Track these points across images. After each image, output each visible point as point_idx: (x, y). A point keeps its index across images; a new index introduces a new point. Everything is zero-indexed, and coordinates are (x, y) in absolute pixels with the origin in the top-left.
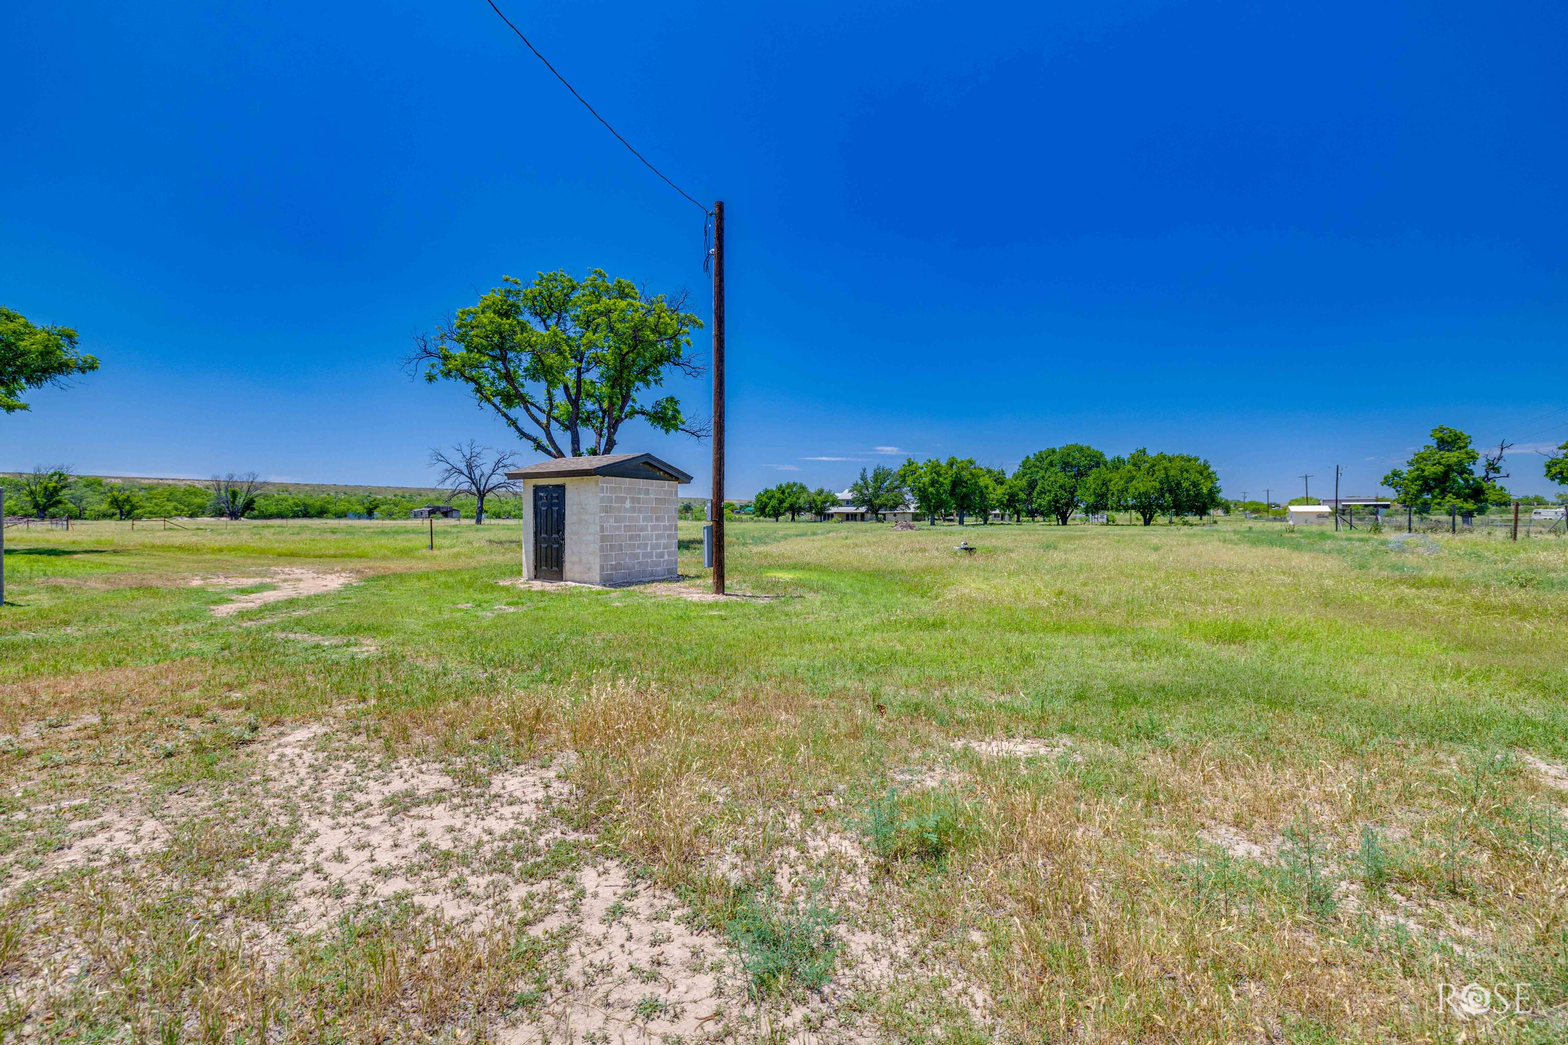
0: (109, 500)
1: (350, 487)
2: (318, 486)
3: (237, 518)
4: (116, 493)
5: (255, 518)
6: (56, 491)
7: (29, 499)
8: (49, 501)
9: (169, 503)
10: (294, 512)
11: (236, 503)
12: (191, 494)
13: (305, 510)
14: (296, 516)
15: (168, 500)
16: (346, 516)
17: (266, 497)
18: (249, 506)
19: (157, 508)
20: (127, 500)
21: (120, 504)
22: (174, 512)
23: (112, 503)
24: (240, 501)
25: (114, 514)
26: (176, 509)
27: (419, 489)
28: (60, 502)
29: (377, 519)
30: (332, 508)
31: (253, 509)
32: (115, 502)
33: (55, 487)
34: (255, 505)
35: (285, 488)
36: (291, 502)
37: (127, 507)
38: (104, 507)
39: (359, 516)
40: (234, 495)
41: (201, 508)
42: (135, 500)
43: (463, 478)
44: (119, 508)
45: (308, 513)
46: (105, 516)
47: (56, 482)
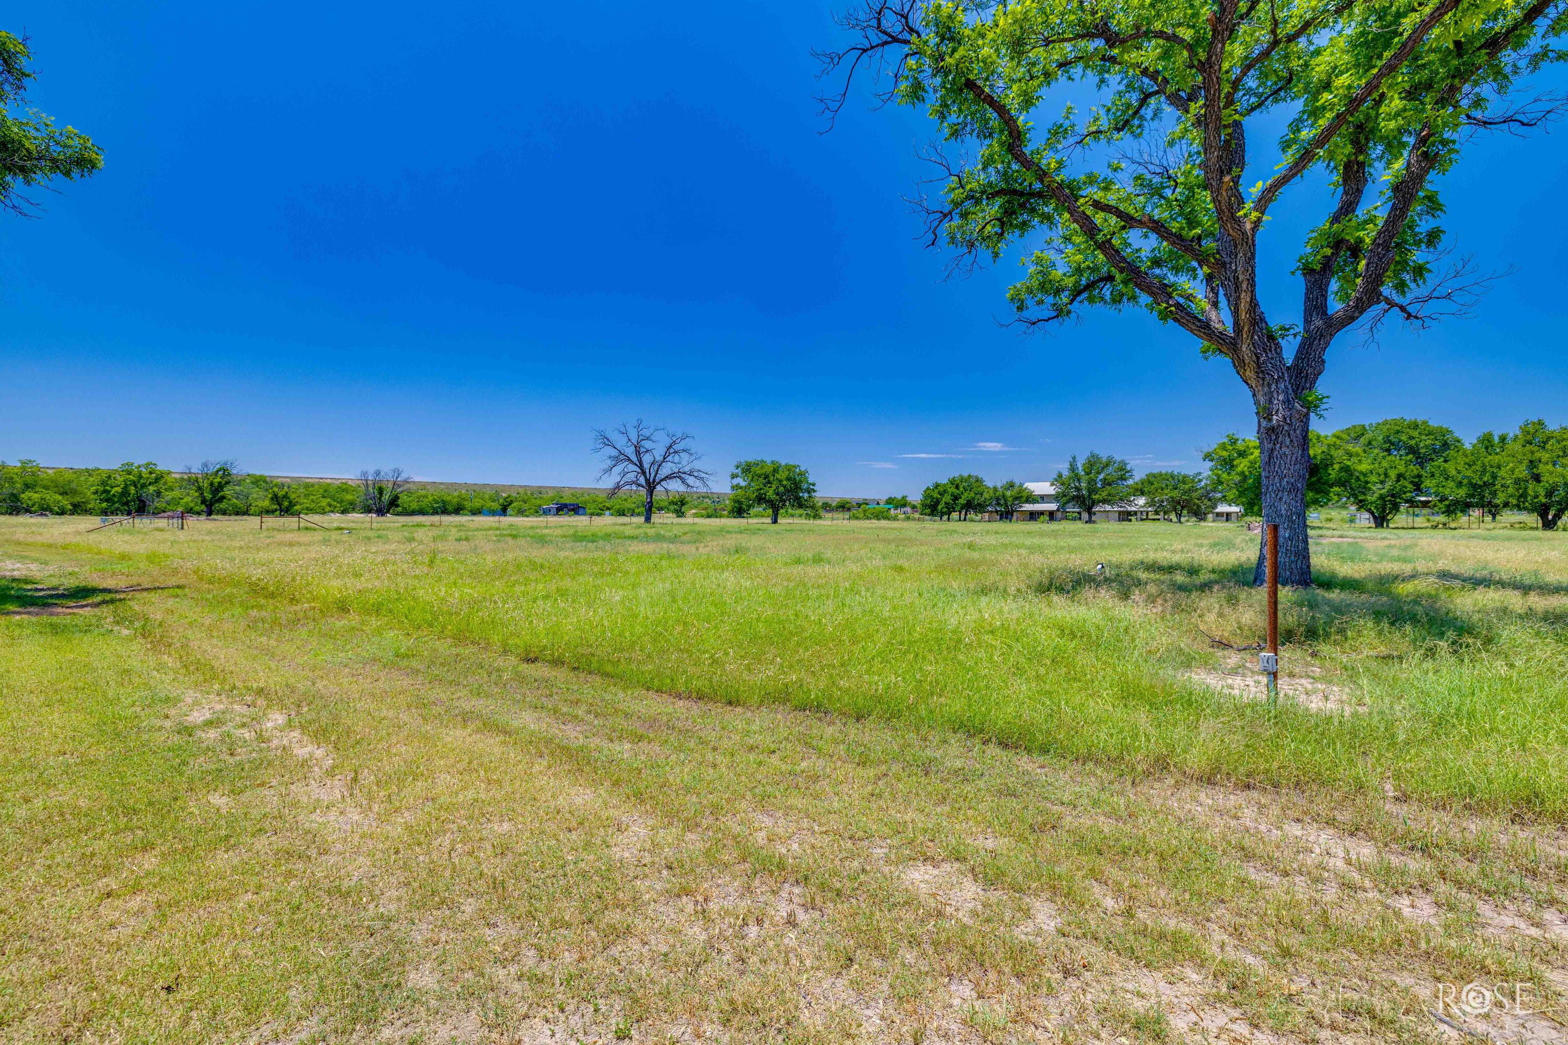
0: (270, 496)
1: (479, 485)
2: (452, 484)
3: (383, 515)
4: (276, 489)
5: (398, 514)
6: (221, 487)
7: (197, 494)
8: (214, 496)
9: (323, 500)
10: (434, 509)
11: (383, 499)
12: (343, 490)
13: (444, 506)
14: (435, 512)
15: (323, 497)
16: (480, 513)
17: (409, 492)
18: (394, 502)
19: (313, 505)
20: (286, 496)
21: (280, 500)
22: (328, 509)
23: (272, 499)
24: (386, 498)
25: (276, 510)
26: (330, 505)
27: (539, 487)
28: (223, 498)
29: (510, 515)
30: (468, 505)
31: (397, 506)
32: (275, 498)
33: (220, 483)
34: (400, 502)
35: (424, 486)
36: (431, 498)
37: (286, 504)
38: (266, 503)
39: (493, 513)
40: (381, 491)
41: (351, 504)
42: (293, 496)
43: (632, 467)
44: (280, 504)
45: (446, 509)
46: (268, 512)
47: (221, 478)
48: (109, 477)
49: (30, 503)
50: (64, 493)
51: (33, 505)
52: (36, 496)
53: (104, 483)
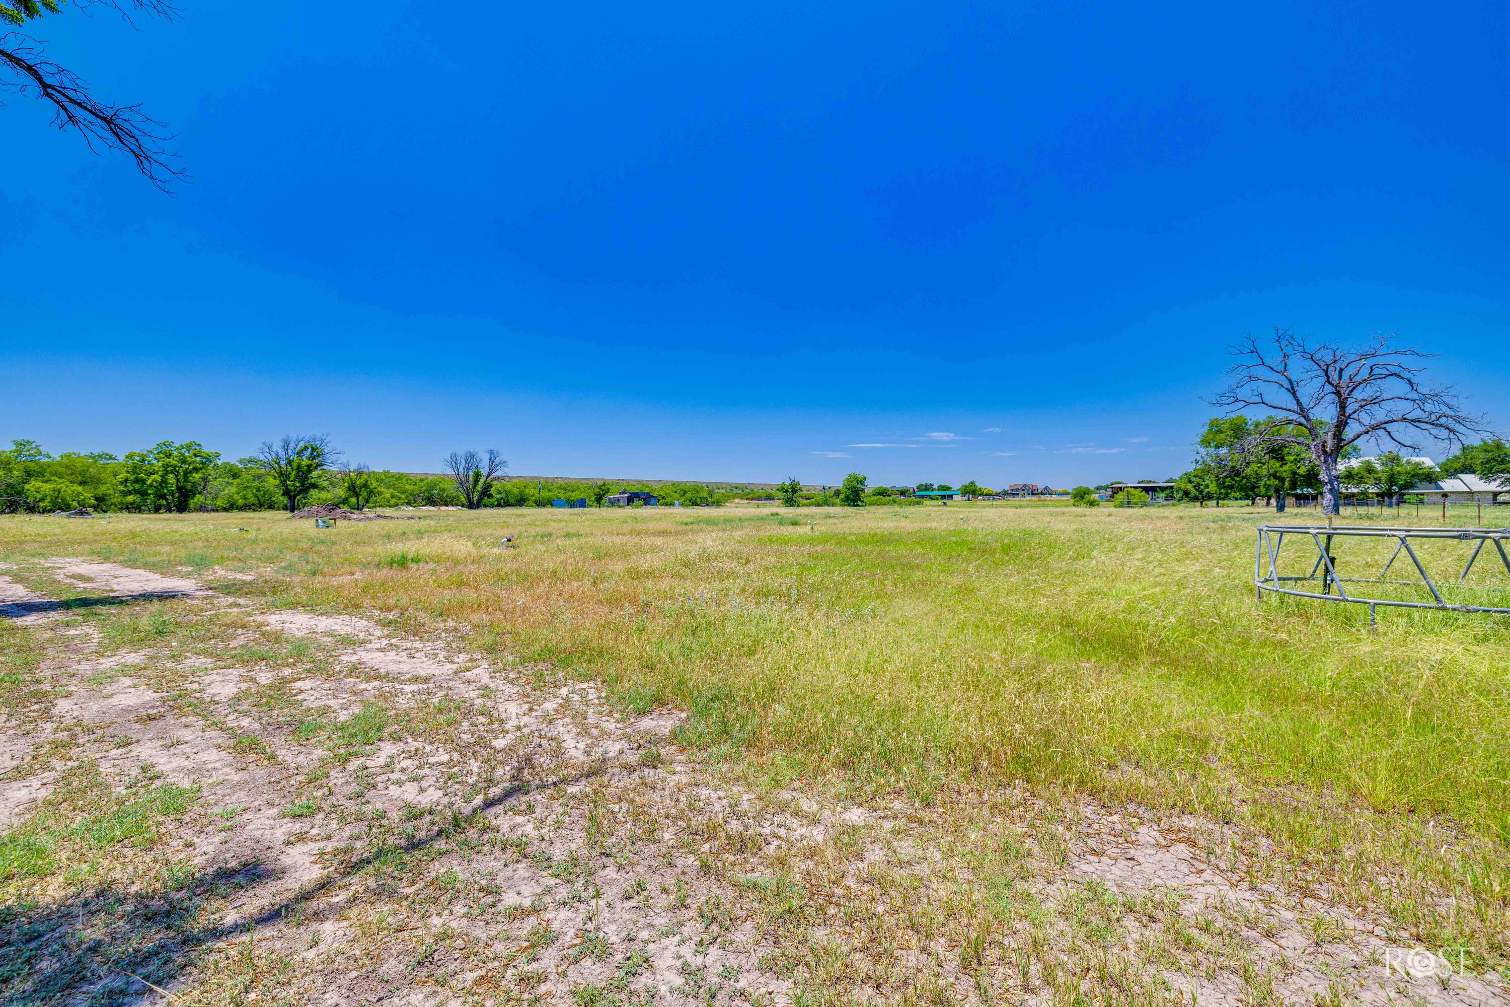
48: (143, 461)
49: (39, 496)
50: (82, 483)
51: (42, 500)
52: (47, 487)
53: (135, 469)
